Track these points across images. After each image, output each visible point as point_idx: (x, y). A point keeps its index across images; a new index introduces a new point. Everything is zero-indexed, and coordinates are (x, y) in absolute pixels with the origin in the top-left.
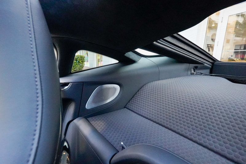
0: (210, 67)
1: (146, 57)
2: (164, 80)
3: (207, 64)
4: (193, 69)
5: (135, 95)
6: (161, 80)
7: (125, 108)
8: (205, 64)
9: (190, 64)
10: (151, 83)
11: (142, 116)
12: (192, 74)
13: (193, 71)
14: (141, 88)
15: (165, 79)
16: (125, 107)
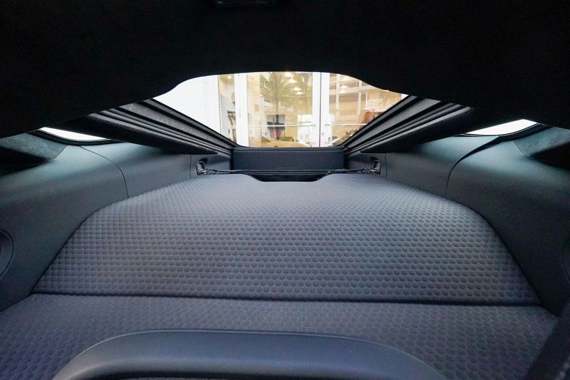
0: (229, 157)
1: (79, 145)
2: (141, 197)
3: (223, 153)
4: (201, 164)
5: (64, 250)
6: (133, 196)
7: (35, 295)
8: (219, 153)
9: (193, 156)
10: (107, 210)
11: (92, 295)
12: (200, 174)
13: (200, 169)
14: (78, 228)
15: (142, 193)
16: (32, 293)
